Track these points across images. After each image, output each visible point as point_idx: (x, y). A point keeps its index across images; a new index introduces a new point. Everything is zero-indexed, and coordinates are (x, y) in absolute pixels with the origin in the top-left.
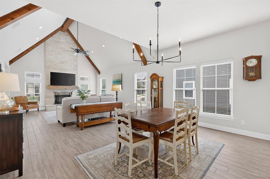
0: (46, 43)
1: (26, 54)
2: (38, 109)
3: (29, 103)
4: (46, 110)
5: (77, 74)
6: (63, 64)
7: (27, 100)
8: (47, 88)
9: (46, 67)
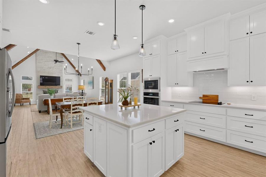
0: (37, 54)
1: (21, 63)
2: (30, 103)
3: (23, 99)
4: (36, 104)
5: (62, 76)
6: (50, 69)
7: (22, 96)
8: (38, 87)
9: (37, 72)
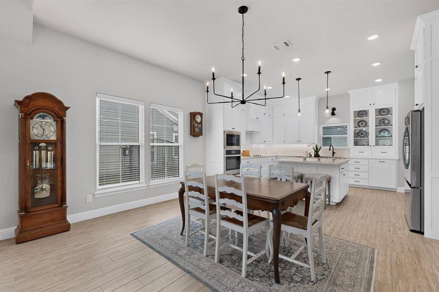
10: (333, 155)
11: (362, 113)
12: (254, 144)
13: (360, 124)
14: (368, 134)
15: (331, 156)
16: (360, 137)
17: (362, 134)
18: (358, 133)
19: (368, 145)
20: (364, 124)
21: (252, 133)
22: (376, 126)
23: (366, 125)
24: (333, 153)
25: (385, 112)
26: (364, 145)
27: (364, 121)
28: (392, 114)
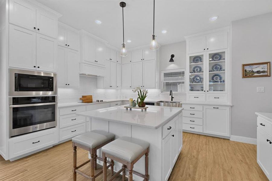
10: (172, 100)
11: (197, 59)
12: (99, 89)
13: (195, 70)
14: (202, 79)
15: (170, 100)
16: (196, 82)
17: (197, 79)
18: (194, 78)
19: (202, 90)
20: (199, 70)
21: (97, 78)
22: (209, 71)
23: (201, 71)
24: (172, 98)
25: (218, 58)
26: (198, 91)
27: (199, 67)
28: (224, 59)
